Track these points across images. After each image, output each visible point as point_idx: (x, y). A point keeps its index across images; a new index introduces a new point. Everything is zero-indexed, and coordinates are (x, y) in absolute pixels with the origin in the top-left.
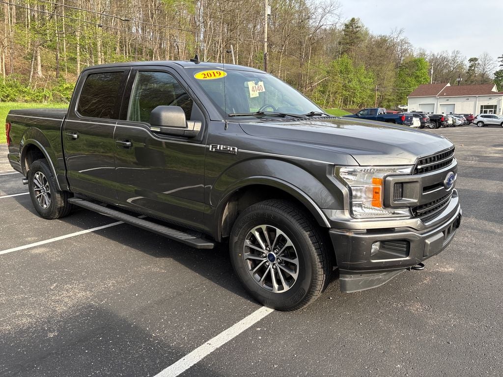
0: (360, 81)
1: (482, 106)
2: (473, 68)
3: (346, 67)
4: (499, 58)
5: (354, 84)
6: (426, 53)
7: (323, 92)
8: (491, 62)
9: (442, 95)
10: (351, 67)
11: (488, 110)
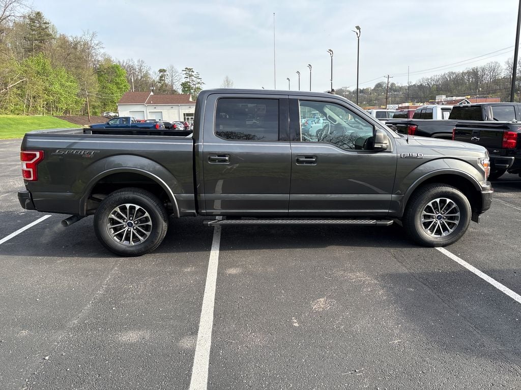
0: (62, 85)
1: (184, 114)
2: (163, 79)
3: (44, 68)
4: (183, 71)
5: (56, 87)
6: (112, 59)
7: (21, 96)
8: (177, 74)
9: (149, 103)
10: (49, 68)
11: (190, 117)
